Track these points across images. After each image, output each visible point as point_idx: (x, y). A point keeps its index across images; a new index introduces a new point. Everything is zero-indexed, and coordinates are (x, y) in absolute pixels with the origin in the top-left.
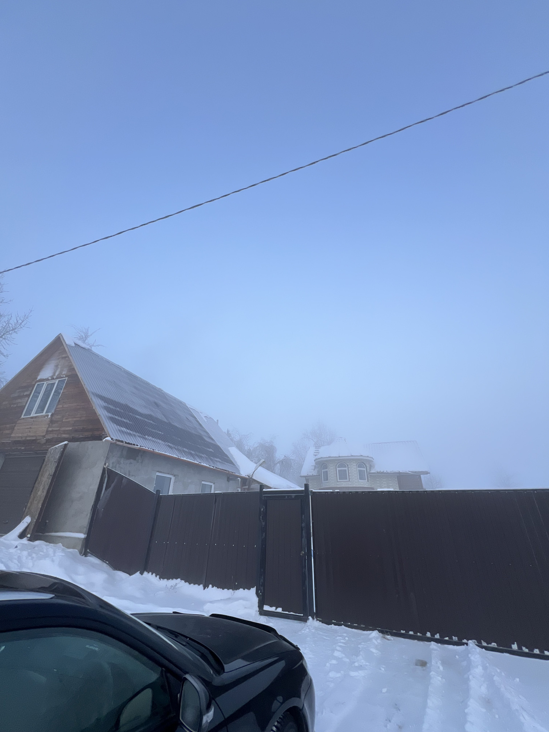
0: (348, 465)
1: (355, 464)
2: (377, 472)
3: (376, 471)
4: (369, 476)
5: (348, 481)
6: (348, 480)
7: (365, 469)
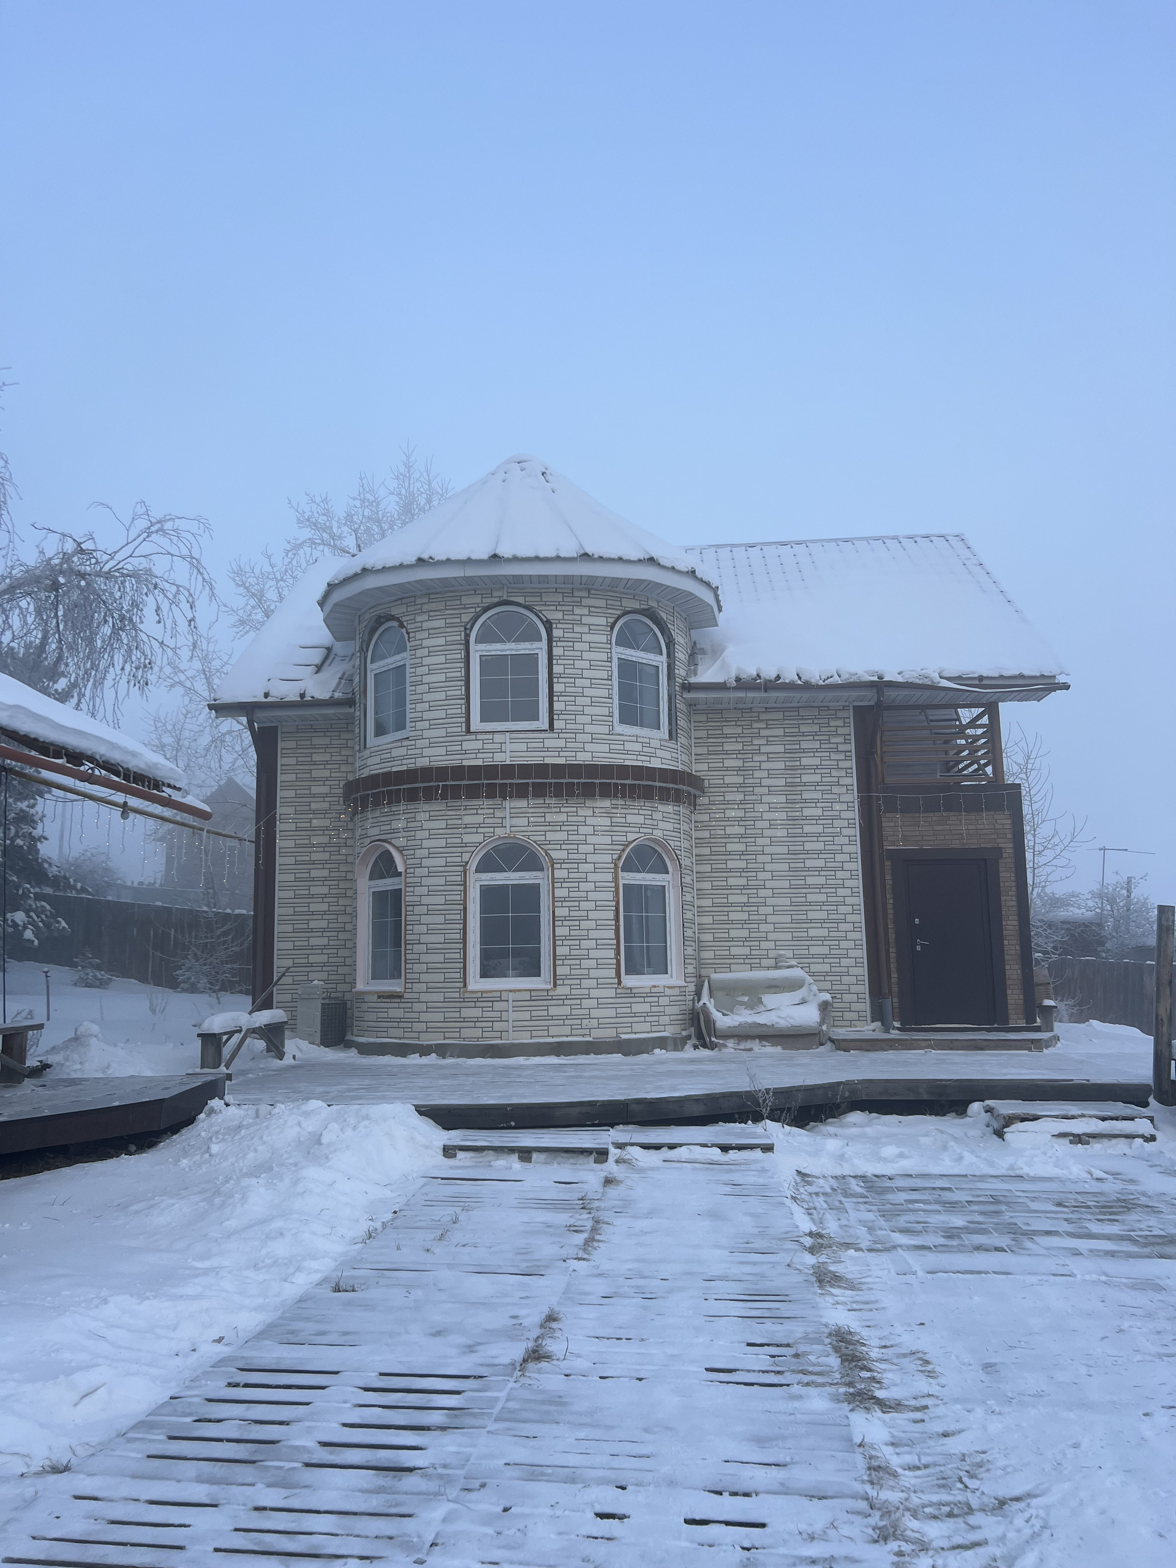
0: (549, 625)
1: (603, 621)
2: (738, 679)
3: (733, 675)
4: (681, 706)
5: (546, 726)
6: (543, 723)
7: (661, 661)
